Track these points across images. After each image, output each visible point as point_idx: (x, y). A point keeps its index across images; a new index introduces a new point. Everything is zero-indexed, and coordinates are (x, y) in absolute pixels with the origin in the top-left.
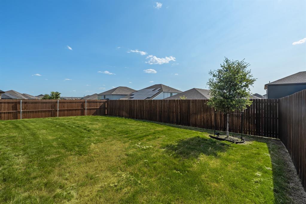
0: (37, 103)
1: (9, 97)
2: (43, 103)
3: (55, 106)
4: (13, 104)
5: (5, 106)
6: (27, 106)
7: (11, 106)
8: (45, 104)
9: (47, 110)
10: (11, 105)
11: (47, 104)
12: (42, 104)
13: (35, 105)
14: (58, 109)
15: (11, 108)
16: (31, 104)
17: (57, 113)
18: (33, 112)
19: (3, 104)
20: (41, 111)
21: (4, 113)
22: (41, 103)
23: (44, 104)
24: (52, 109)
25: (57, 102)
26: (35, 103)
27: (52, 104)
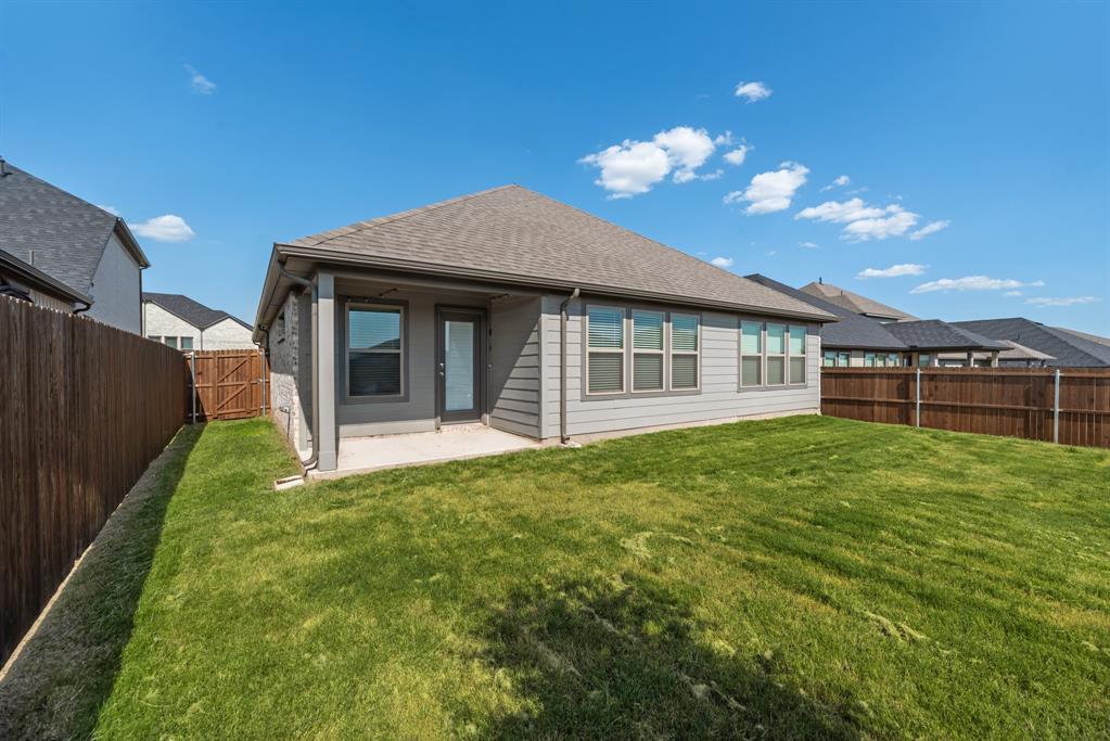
0: (967, 382)
1: (1101, 362)
2: (991, 382)
3: (1042, 395)
4: (900, 381)
5: (881, 385)
6: (936, 387)
7: (896, 385)
8: (1000, 385)
9: (1006, 406)
10: (895, 382)
11: (1006, 385)
12: (987, 385)
13: (961, 387)
14: (1058, 410)
15: (895, 392)
16: (948, 384)
17: (1053, 423)
18: (954, 409)
19: (877, 380)
20: (983, 411)
21: (880, 403)
22: (984, 382)
23: (995, 385)
24: (1027, 405)
25: (1054, 377)
26: (962, 381)
27: (1027, 387)
